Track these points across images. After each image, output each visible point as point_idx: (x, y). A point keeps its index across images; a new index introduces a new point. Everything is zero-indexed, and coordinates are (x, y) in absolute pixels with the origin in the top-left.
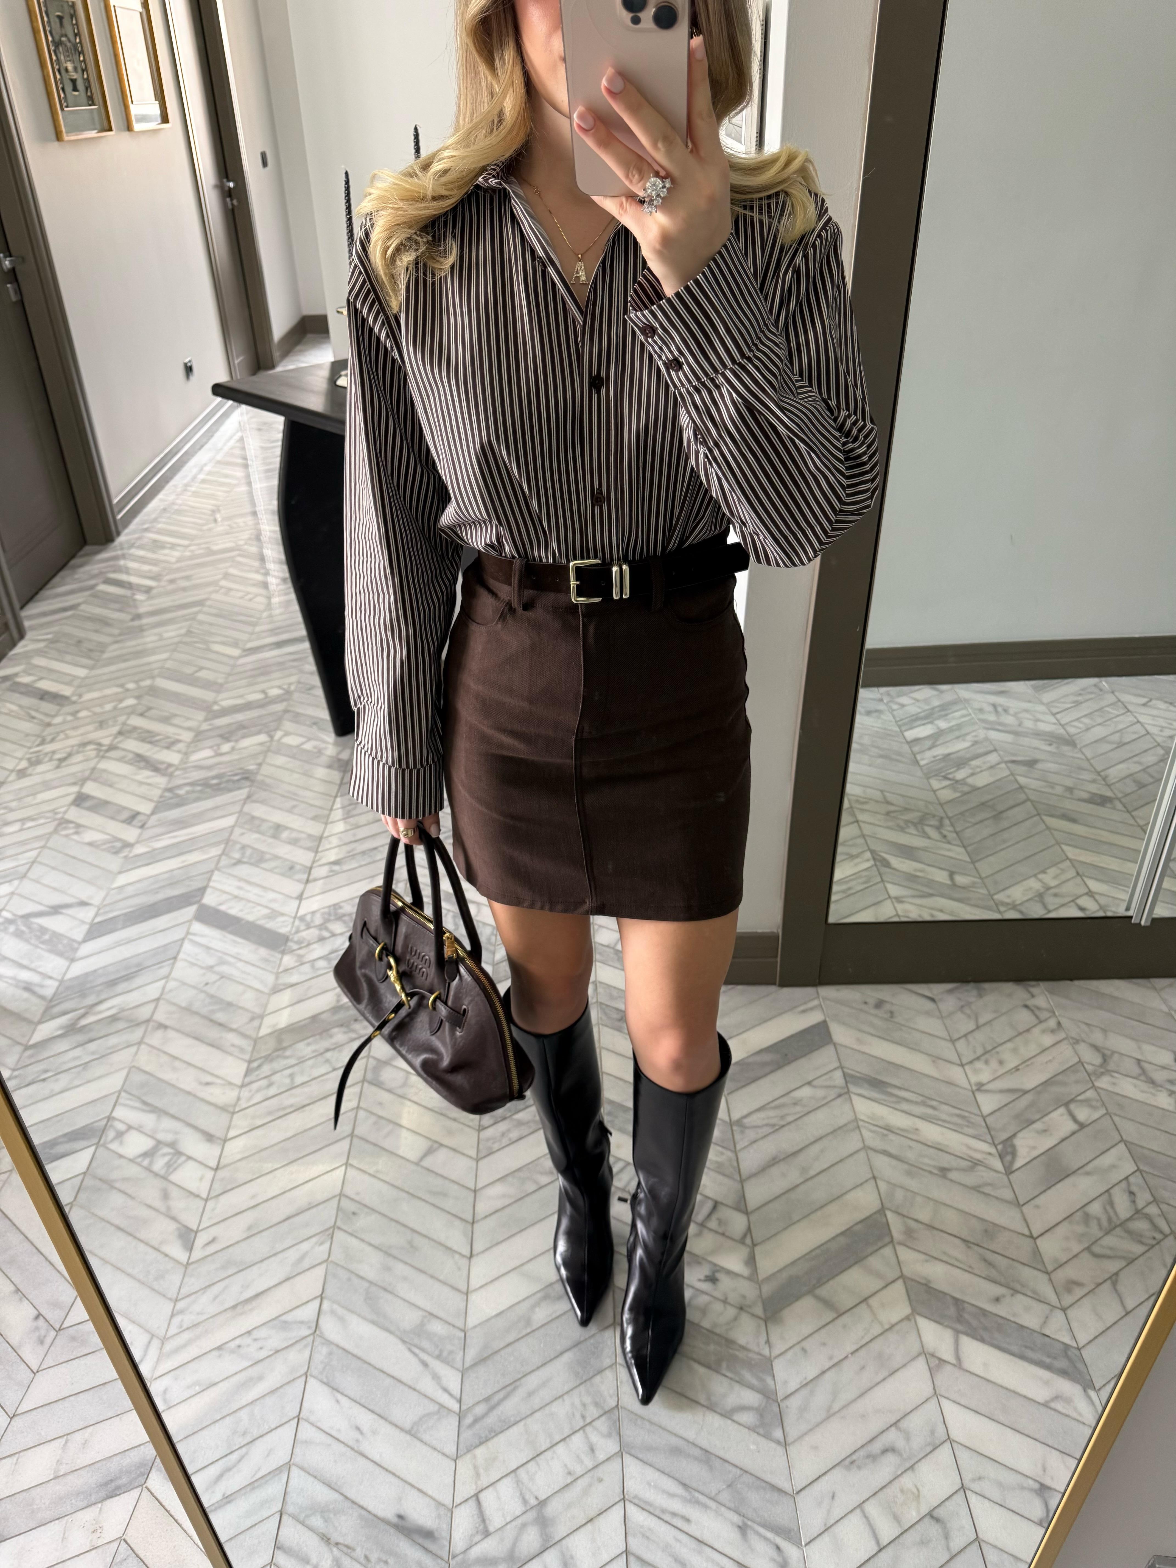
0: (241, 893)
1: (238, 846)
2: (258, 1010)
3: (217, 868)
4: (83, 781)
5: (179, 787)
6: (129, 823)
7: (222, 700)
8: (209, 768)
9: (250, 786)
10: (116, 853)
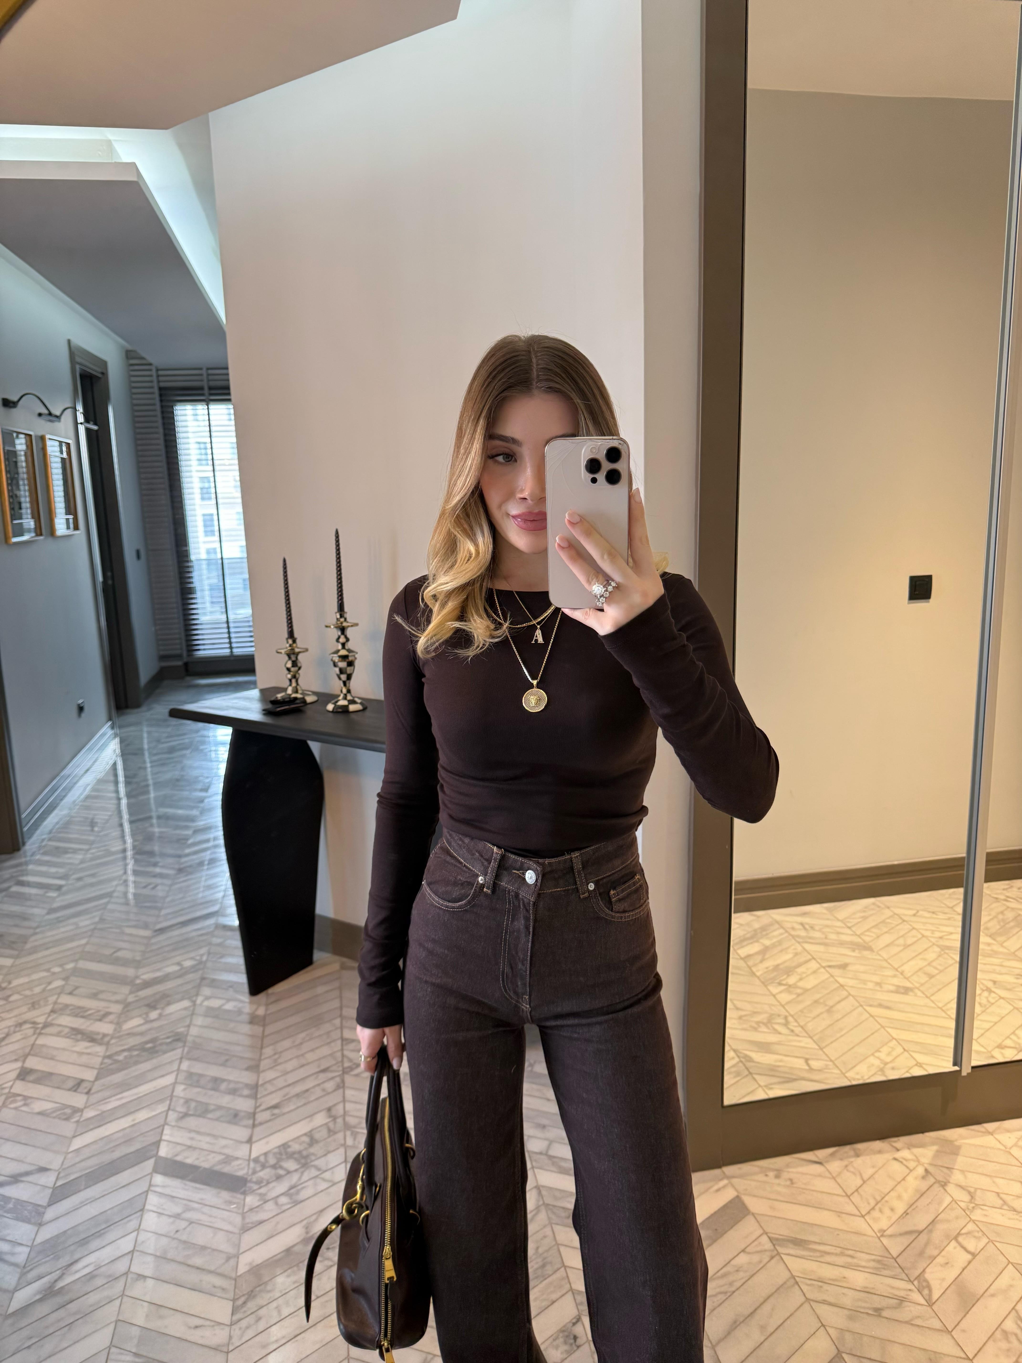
0: (194, 1144)
1: (182, 1101)
2: (231, 1250)
3: (166, 1123)
4: (25, 1057)
5: (118, 1053)
6: (75, 1091)
7: (143, 974)
8: (142, 1034)
9: (184, 1046)
10: (67, 1119)
